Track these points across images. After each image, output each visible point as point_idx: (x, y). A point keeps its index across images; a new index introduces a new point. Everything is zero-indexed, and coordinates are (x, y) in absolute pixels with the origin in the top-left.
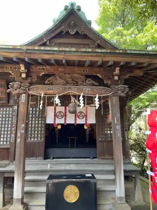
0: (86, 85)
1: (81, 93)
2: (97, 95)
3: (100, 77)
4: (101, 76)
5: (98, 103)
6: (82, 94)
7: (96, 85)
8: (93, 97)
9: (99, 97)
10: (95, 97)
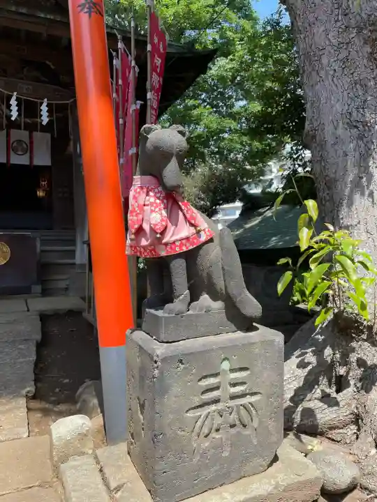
0: (22, 79)
1: (13, 92)
2: (46, 100)
3: (52, 67)
4: (53, 65)
5: (47, 114)
6: (15, 93)
7: (43, 82)
8: (36, 102)
9: (48, 104)
10: (41, 104)
